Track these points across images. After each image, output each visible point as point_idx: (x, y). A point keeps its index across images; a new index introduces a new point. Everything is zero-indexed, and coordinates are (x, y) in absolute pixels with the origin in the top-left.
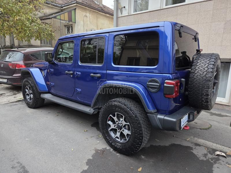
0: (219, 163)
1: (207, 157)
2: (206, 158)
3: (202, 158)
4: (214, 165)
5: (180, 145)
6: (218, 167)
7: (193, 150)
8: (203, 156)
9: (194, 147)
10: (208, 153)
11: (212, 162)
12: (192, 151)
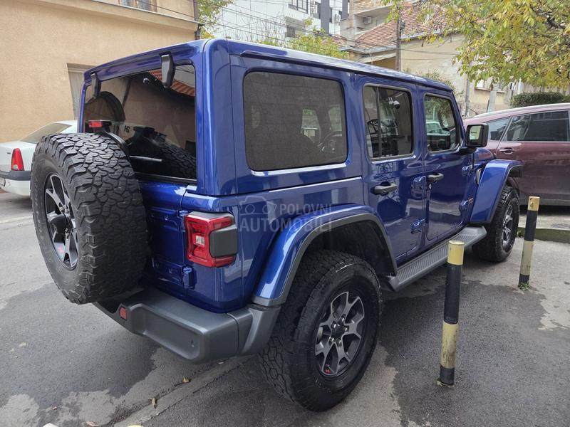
0: (34, 419)
1: (68, 409)
2: (67, 405)
3: (72, 398)
4: (38, 407)
5: (142, 377)
6: (28, 409)
7: (108, 393)
8: (75, 403)
9: (117, 402)
10: (75, 419)
11: (47, 410)
12: (107, 391)
